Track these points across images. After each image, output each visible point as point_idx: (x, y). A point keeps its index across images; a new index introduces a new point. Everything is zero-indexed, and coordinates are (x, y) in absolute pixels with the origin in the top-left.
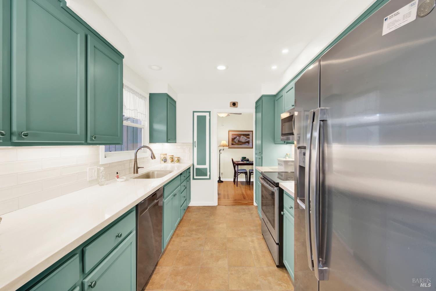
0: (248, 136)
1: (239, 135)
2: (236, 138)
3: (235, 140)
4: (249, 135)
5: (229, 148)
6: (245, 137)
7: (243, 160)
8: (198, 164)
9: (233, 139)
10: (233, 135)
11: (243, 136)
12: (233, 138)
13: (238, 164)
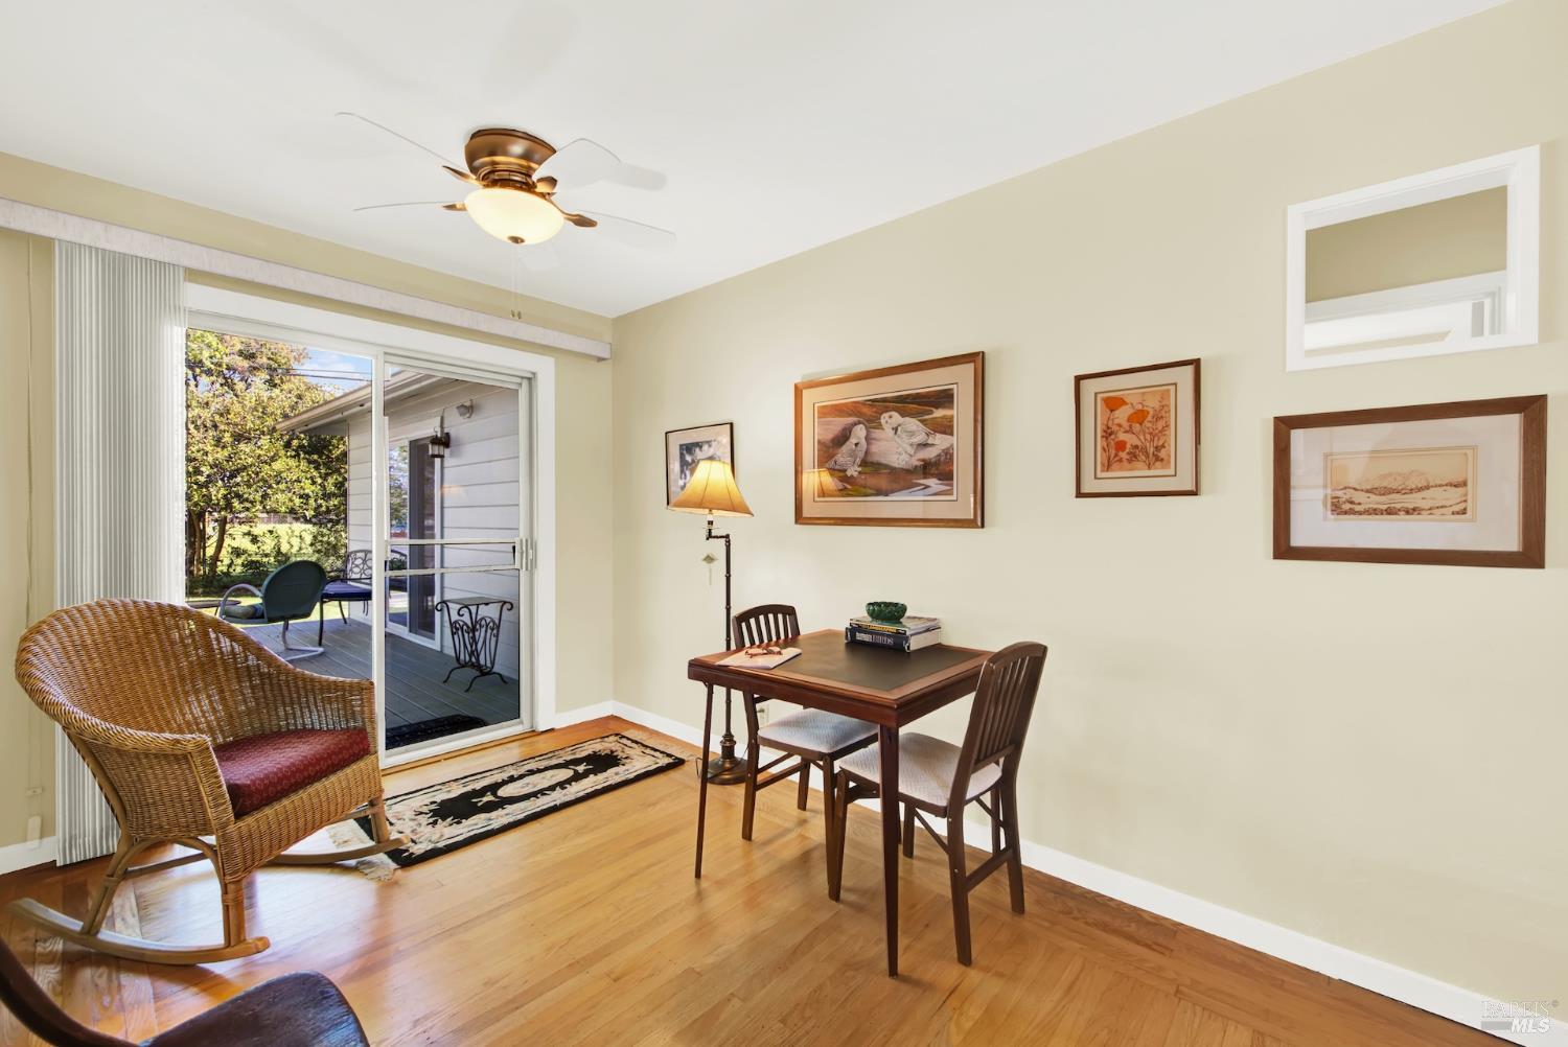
0: (939, 413)
1: (874, 414)
9: (829, 451)
10: (824, 411)
12: (829, 436)
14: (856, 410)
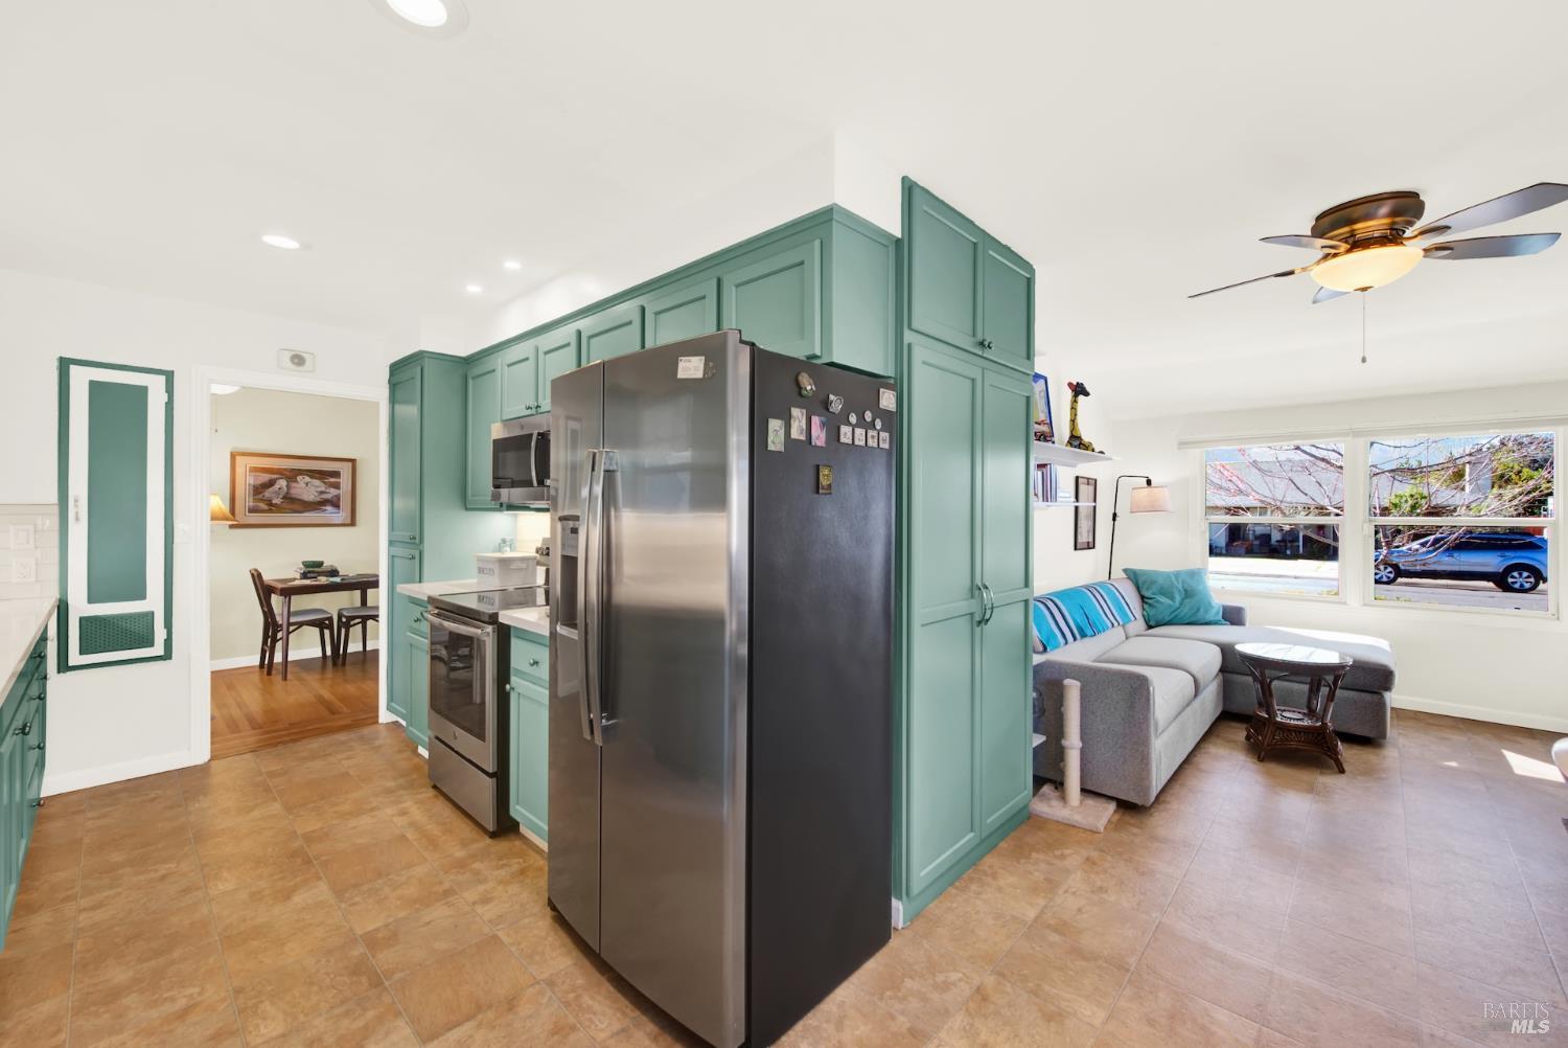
0: (332, 480)
1: (292, 475)
2: (271, 483)
3: (268, 493)
4: (336, 474)
5: (231, 527)
6: (317, 482)
7: (309, 572)
8: (92, 598)
9: (258, 490)
10: (255, 470)
11: (307, 479)
12: (259, 482)
13: (288, 592)
14: (281, 473)
